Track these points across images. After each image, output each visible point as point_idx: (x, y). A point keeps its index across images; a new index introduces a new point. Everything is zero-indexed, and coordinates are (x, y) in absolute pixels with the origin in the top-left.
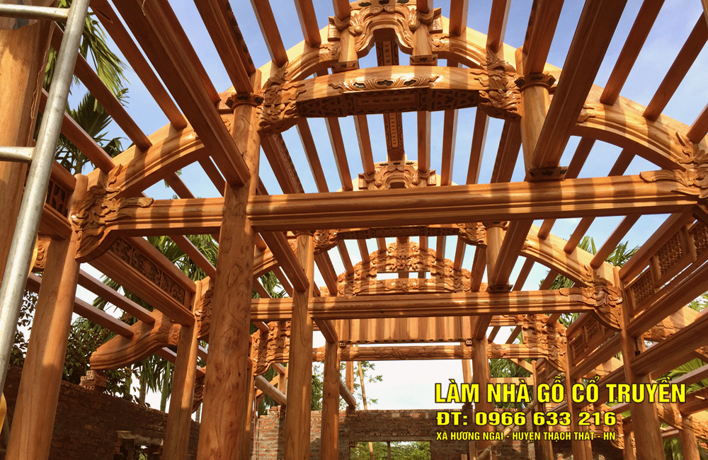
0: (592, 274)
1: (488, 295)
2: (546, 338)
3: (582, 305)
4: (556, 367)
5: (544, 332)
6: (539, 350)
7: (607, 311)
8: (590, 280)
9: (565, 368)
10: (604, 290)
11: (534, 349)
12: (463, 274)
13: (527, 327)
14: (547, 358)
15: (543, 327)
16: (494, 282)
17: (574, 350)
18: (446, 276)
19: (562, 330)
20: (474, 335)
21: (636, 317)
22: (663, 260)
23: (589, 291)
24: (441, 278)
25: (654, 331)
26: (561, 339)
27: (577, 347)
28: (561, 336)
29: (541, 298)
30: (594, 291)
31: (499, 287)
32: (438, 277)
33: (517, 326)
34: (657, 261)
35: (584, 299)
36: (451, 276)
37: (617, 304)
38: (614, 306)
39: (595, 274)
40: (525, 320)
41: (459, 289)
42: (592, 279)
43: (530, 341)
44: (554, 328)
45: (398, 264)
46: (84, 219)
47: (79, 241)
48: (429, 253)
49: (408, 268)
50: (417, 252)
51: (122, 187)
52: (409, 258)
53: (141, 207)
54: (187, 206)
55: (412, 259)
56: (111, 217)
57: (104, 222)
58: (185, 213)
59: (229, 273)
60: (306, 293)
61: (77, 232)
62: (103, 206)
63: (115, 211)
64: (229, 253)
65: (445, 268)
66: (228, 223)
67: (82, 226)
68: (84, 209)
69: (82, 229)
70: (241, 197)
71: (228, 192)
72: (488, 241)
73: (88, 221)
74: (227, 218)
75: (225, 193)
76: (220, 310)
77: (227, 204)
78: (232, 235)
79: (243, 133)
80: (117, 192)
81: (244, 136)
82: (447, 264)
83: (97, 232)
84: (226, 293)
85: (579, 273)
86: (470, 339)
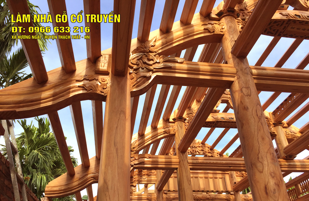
45: (191, 150)
46: (137, 65)
47: (132, 80)
48: (206, 146)
49: (196, 152)
50: (200, 144)
51: (159, 50)
52: (196, 147)
53: (177, 62)
54: (210, 66)
55: (198, 148)
56: (157, 66)
57: (153, 69)
58: (211, 69)
59: (256, 108)
60: (186, 153)
61: (130, 74)
62: (151, 58)
63: (159, 63)
64: (251, 96)
65: (215, 154)
66: (243, 78)
67: (135, 70)
68: (136, 59)
69: (135, 72)
70: (246, 63)
71: (236, 60)
72: (277, 133)
73: (140, 66)
74: (241, 75)
75: (232, 62)
76: (258, 133)
77: (237, 67)
78: (249, 85)
79: (235, 30)
80: (156, 52)
81: (236, 31)
82: (215, 151)
83: (148, 74)
84: (259, 122)
86: (232, 191)
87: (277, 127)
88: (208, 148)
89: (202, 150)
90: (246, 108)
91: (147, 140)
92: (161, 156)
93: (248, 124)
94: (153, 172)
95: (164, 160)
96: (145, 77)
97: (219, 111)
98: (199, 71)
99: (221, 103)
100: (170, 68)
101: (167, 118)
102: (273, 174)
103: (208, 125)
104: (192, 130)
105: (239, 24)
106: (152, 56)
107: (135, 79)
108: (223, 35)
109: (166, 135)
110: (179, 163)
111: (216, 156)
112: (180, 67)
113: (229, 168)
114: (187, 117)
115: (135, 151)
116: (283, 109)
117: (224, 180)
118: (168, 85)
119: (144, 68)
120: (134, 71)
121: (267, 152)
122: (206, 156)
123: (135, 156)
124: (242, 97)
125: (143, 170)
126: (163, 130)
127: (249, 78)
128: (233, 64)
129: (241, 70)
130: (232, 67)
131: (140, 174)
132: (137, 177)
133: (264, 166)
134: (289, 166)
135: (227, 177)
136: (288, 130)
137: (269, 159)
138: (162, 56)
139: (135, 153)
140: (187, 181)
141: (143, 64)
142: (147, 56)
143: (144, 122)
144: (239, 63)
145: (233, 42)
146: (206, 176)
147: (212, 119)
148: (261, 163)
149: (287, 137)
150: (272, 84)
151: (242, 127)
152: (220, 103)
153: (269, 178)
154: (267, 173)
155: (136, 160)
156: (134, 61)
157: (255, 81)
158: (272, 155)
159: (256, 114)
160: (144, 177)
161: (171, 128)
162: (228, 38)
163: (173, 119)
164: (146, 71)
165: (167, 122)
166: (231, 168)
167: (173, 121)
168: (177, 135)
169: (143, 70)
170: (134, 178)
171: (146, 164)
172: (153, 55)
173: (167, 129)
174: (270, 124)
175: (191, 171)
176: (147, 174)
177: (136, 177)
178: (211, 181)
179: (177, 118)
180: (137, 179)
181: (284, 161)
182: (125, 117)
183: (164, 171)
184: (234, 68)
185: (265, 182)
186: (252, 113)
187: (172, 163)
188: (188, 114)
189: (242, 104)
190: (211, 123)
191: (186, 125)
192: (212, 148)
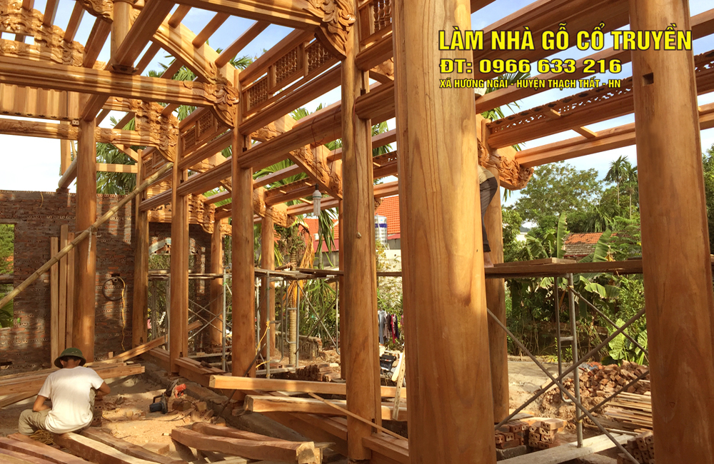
0: (215, 72)
1: (110, 74)
2: (158, 129)
3: (203, 100)
4: (166, 156)
5: (158, 122)
6: (151, 139)
7: (225, 109)
8: (213, 78)
9: (174, 158)
10: (224, 89)
11: (146, 137)
12: (75, 47)
13: (141, 115)
14: (158, 147)
15: (157, 117)
16: (118, 62)
17: (185, 142)
18: (54, 46)
19: (176, 123)
20: (83, 116)
21: (248, 118)
22: (280, 70)
23: (211, 88)
24: (47, 46)
25: (260, 132)
26: (173, 131)
27: (188, 139)
28: (174, 127)
29: (165, 87)
30: (216, 89)
31: (121, 68)
32: (44, 44)
33: (130, 112)
34: (275, 70)
35: (206, 95)
36: (60, 47)
37: (234, 104)
38: (231, 106)
39: (218, 72)
40: (140, 108)
41: (68, 63)
42: (215, 77)
43: (143, 129)
44: (168, 119)
85: (204, 68)
86: (77, 120)
117: (65, 94)
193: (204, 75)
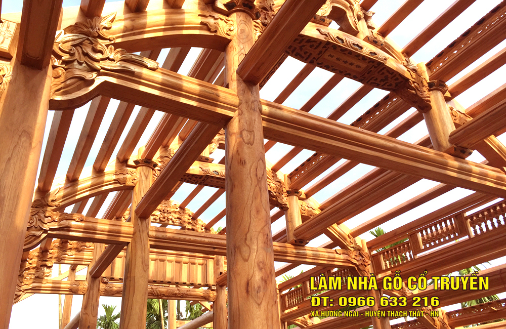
3: (349, 263)
7: (363, 269)
10: (360, 254)
16: (297, 237)
20: (218, 282)
23: (352, 253)
31: (300, 241)
35: (350, 259)
38: (366, 266)
39: (354, 241)
42: (353, 245)
45: (161, 216)
46: (70, 55)
47: (57, 80)
48: (186, 212)
49: (168, 221)
50: (177, 209)
51: (118, 38)
52: (170, 213)
53: (146, 67)
54: (199, 85)
55: (172, 214)
56: (108, 65)
57: (100, 68)
58: (201, 91)
59: (256, 165)
60: (147, 220)
61: (54, 67)
62: (99, 49)
63: (113, 60)
64: (253, 146)
65: (198, 226)
66: (246, 115)
67: (65, 62)
68: (70, 43)
69: (64, 66)
70: (255, 94)
71: (242, 86)
72: (290, 205)
73: (75, 58)
74: (244, 110)
75: (236, 86)
76: (252, 202)
77: (241, 97)
78: (253, 128)
79: (249, 37)
80: (110, 40)
81: (249, 40)
82: (199, 222)
83: (90, 76)
84: (256, 186)
85: (346, 239)
86: (214, 285)
87: (291, 197)
88: (190, 216)
89: (178, 218)
90: (242, 163)
91: (80, 190)
92: (106, 220)
93: (242, 186)
94: (88, 246)
95: (107, 227)
96: (81, 79)
97: (212, 161)
98: (181, 90)
99: (218, 148)
100: (132, 73)
101: (124, 158)
102: (261, 265)
103: (192, 180)
104: (161, 183)
105: (257, 30)
106: (101, 45)
107: (62, 79)
108: (230, 41)
109: (118, 185)
110: (133, 235)
111: (200, 229)
112: (149, 76)
113: (212, 250)
114: (160, 162)
115: (56, 206)
116: (303, 172)
117: (205, 267)
118: (131, 104)
119: (83, 63)
120: (61, 64)
121: (260, 232)
122: (183, 228)
123: (54, 214)
124: (240, 145)
125: (69, 241)
126: (114, 177)
127: (256, 117)
128: (236, 91)
129: (247, 102)
130: (234, 95)
131: (63, 247)
132: (57, 251)
133: (252, 252)
134: (298, 255)
135: (211, 264)
136: (304, 203)
137: (260, 242)
138: (120, 49)
139: (54, 210)
140: (141, 264)
141: (82, 56)
142: (92, 43)
143: (80, 159)
144: (246, 91)
145: (242, 55)
146: (179, 259)
147: (200, 171)
148: (249, 247)
149: (302, 213)
150: (286, 133)
151: (232, 191)
152: (216, 147)
153: (255, 270)
154: (253, 262)
155: (54, 223)
156: (66, 47)
157: (264, 124)
158: (265, 237)
159: (255, 173)
160: (69, 253)
161: (128, 176)
162: (237, 47)
163: (134, 161)
164: (86, 69)
165: (123, 165)
166: (216, 250)
167: (134, 164)
168: (137, 188)
169: (80, 67)
170: (51, 253)
171: (73, 231)
172: (103, 45)
173: (121, 177)
174: (283, 191)
175: (151, 249)
176: (76, 248)
177: (54, 252)
178: (185, 267)
179: (142, 161)
180: (56, 255)
181: (292, 246)
182: (31, 144)
183: (107, 245)
184: (236, 97)
185: (248, 275)
186: (250, 172)
187: (120, 233)
188: (161, 157)
189: (239, 154)
190: (197, 178)
191: (154, 175)
192: (195, 217)
193: (346, 244)
